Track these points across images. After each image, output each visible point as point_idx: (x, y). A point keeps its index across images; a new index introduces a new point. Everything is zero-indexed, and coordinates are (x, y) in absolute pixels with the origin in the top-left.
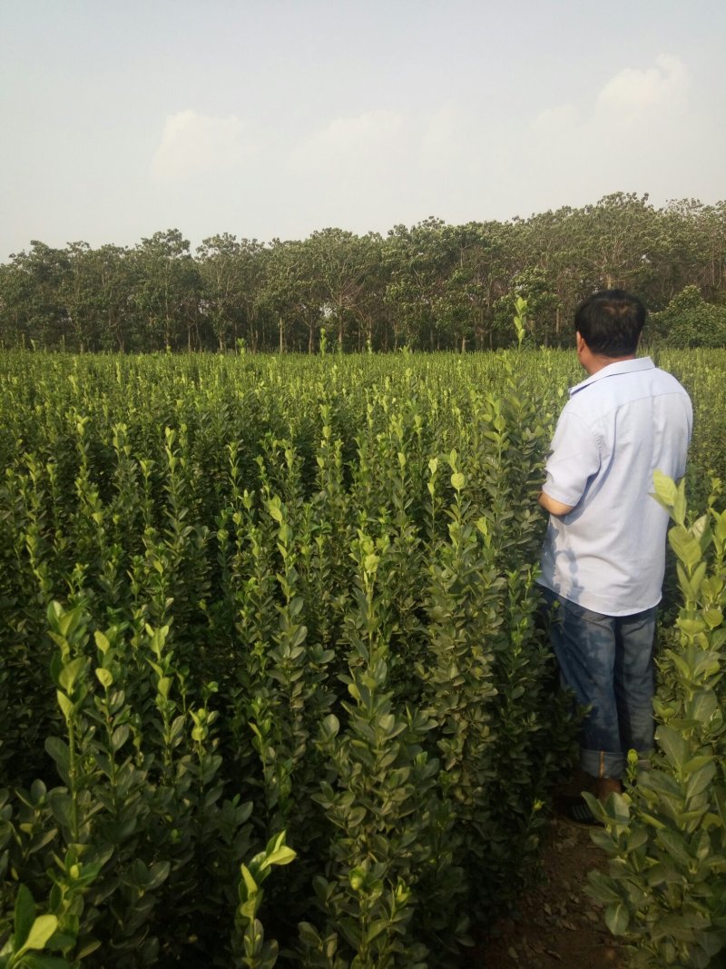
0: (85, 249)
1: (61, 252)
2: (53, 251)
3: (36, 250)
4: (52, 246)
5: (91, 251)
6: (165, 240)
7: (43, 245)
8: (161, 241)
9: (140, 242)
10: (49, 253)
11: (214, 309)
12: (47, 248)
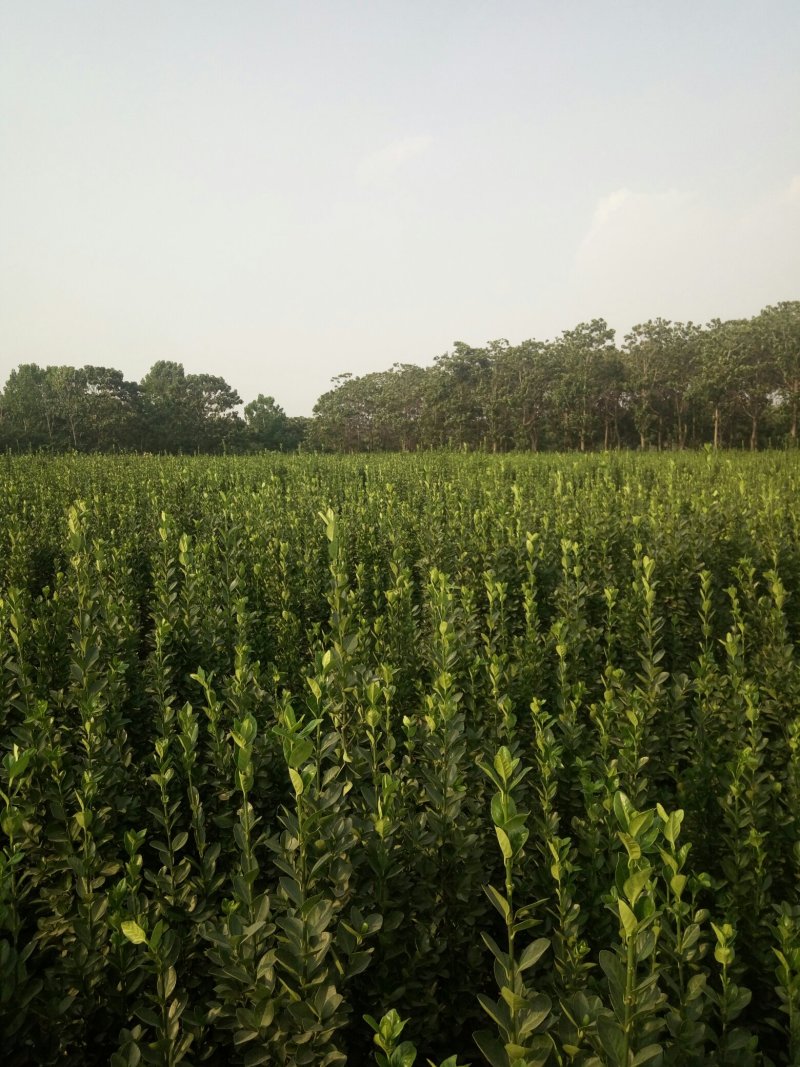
0: (505, 346)
1: (482, 351)
2: (474, 350)
3: (459, 351)
4: (473, 347)
5: (510, 348)
6: (588, 332)
7: (465, 345)
8: (584, 332)
9: (561, 336)
10: (470, 351)
11: (637, 401)
12: (469, 348)
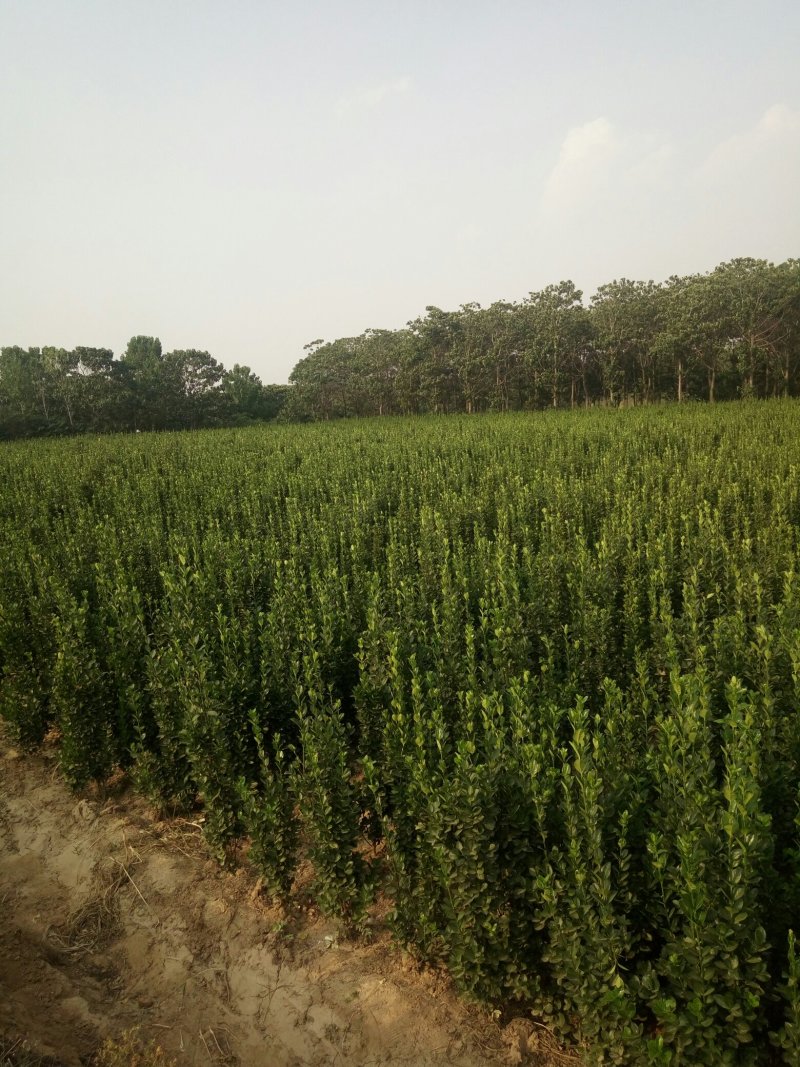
0: (476, 309)
1: (454, 314)
2: (446, 315)
3: (431, 316)
4: (445, 311)
5: (483, 311)
7: (438, 310)
8: (553, 293)
9: (529, 297)
10: (443, 316)
11: (605, 358)
12: (441, 312)
